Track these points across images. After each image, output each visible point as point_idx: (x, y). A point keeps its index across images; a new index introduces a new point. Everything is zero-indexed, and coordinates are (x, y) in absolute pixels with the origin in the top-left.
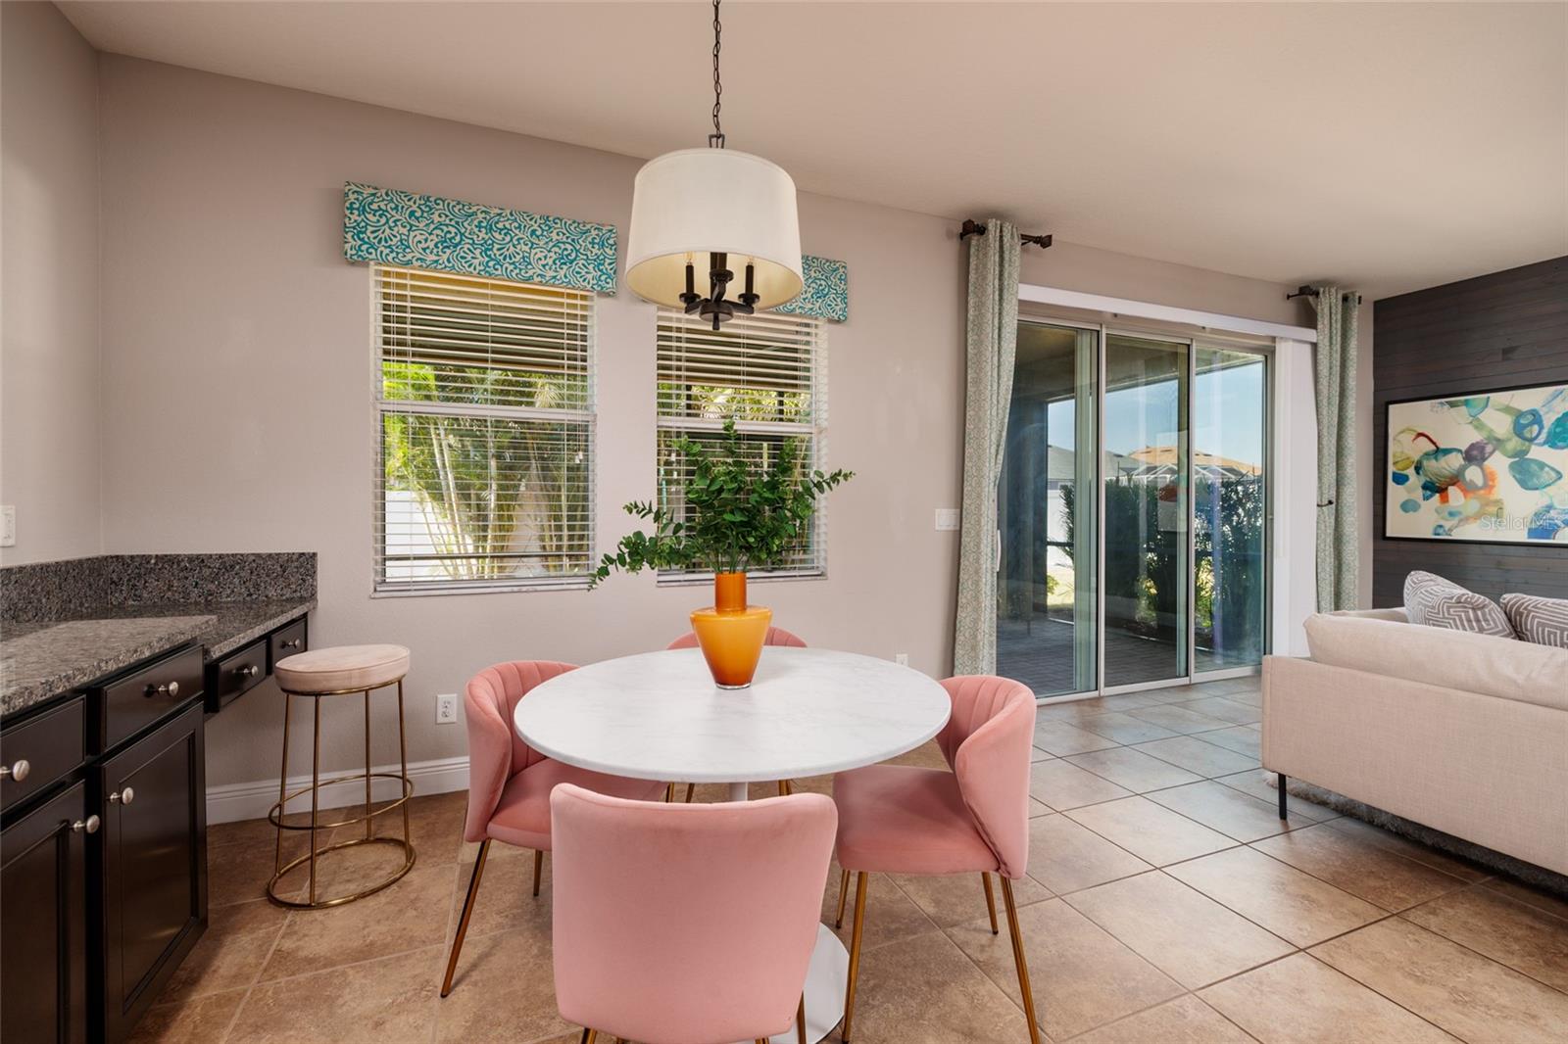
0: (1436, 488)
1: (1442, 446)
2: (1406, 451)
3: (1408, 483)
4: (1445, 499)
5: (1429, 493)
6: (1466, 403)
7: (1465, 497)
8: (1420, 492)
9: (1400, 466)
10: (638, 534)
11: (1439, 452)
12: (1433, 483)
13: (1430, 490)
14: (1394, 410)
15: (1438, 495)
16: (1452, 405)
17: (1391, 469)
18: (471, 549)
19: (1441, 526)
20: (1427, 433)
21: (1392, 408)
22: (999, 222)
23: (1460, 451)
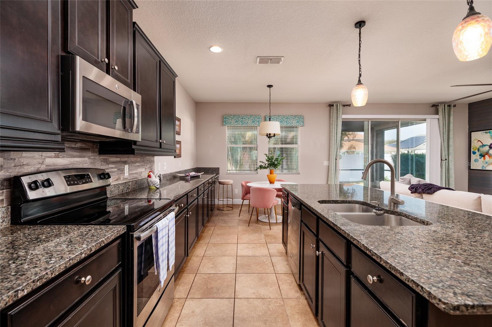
0: (482, 156)
1: (484, 144)
2: (475, 145)
3: (476, 154)
4: (485, 159)
5: (481, 157)
6: (489, 132)
7: (489, 158)
8: (479, 157)
9: (474, 149)
10: (261, 165)
11: (483, 146)
12: (482, 154)
13: (481, 156)
14: (473, 134)
15: (483, 157)
16: (486, 133)
17: (472, 150)
18: (234, 169)
19: (483, 166)
20: (480, 140)
21: (472, 133)
22: (336, 104)
23: (488, 145)
